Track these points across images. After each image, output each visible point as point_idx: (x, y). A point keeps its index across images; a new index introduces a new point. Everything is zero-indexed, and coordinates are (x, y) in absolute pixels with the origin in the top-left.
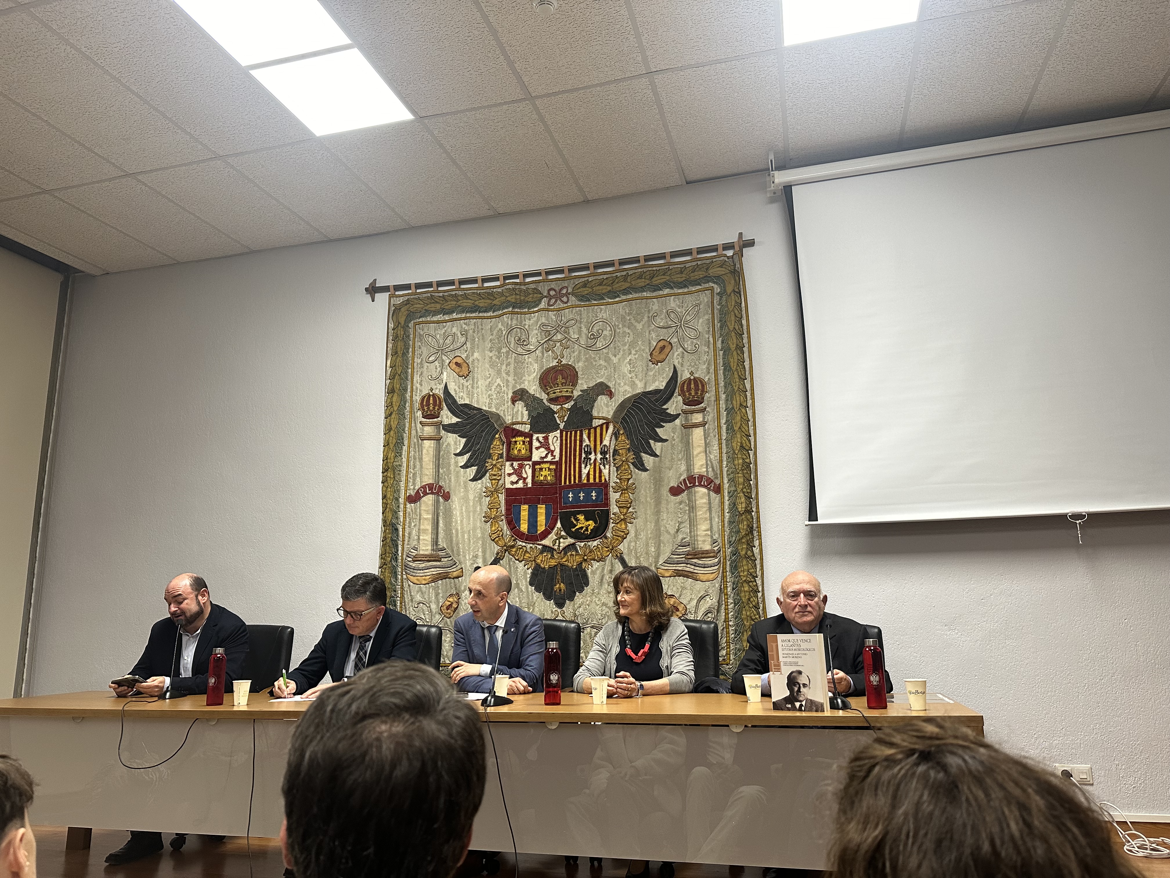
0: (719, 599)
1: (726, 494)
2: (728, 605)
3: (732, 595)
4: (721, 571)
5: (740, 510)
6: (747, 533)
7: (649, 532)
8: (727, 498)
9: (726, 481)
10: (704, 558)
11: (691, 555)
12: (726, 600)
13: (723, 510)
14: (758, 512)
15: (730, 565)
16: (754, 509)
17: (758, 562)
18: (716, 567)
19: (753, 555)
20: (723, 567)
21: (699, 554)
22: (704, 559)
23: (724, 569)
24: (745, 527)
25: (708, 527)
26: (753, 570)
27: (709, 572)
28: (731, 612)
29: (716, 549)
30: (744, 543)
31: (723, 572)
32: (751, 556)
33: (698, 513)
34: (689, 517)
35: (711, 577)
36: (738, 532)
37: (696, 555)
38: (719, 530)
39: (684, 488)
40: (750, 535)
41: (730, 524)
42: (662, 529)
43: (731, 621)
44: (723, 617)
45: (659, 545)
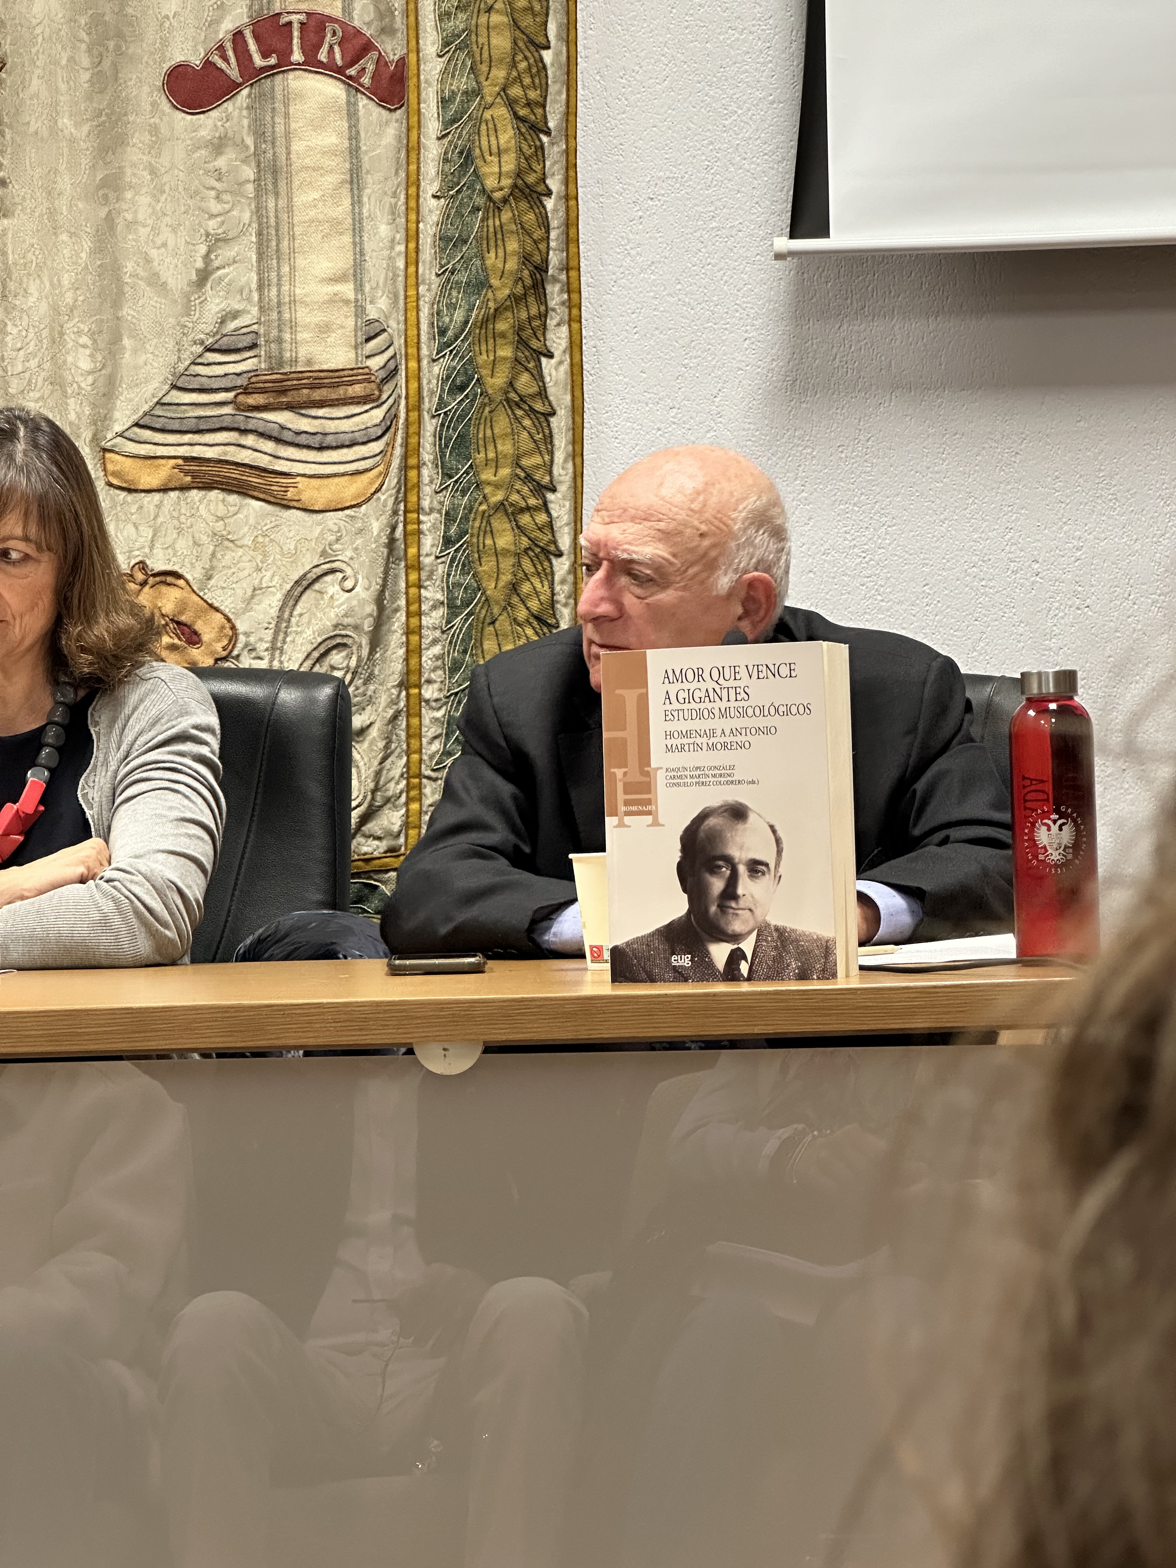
0: (384, 586)
1: (430, 108)
2: (420, 614)
3: (441, 569)
4: (396, 463)
5: (491, 183)
6: (519, 290)
7: (66, 279)
8: (432, 126)
9: (430, 43)
10: (321, 404)
11: (263, 391)
12: (413, 591)
13: (413, 183)
14: (570, 198)
15: (438, 436)
16: (554, 184)
17: (560, 423)
18: (376, 447)
19: (542, 393)
20: (406, 444)
21: (297, 388)
22: (321, 412)
23: (411, 451)
24: (512, 264)
25: (343, 261)
26: (536, 460)
27: (342, 469)
28: (435, 642)
29: (376, 363)
30: (503, 335)
31: (405, 468)
32: (532, 396)
33: (301, 199)
34: (259, 212)
35: (351, 489)
36: (480, 285)
37: (284, 392)
38: (395, 276)
39: (233, 72)
40: (531, 300)
41: (443, 250)
42: (129, 266)
43: (429, 682)
44: (397, 667)
45: (116, 340)
